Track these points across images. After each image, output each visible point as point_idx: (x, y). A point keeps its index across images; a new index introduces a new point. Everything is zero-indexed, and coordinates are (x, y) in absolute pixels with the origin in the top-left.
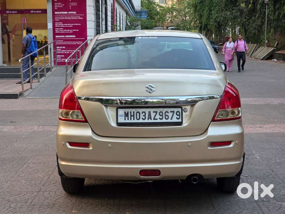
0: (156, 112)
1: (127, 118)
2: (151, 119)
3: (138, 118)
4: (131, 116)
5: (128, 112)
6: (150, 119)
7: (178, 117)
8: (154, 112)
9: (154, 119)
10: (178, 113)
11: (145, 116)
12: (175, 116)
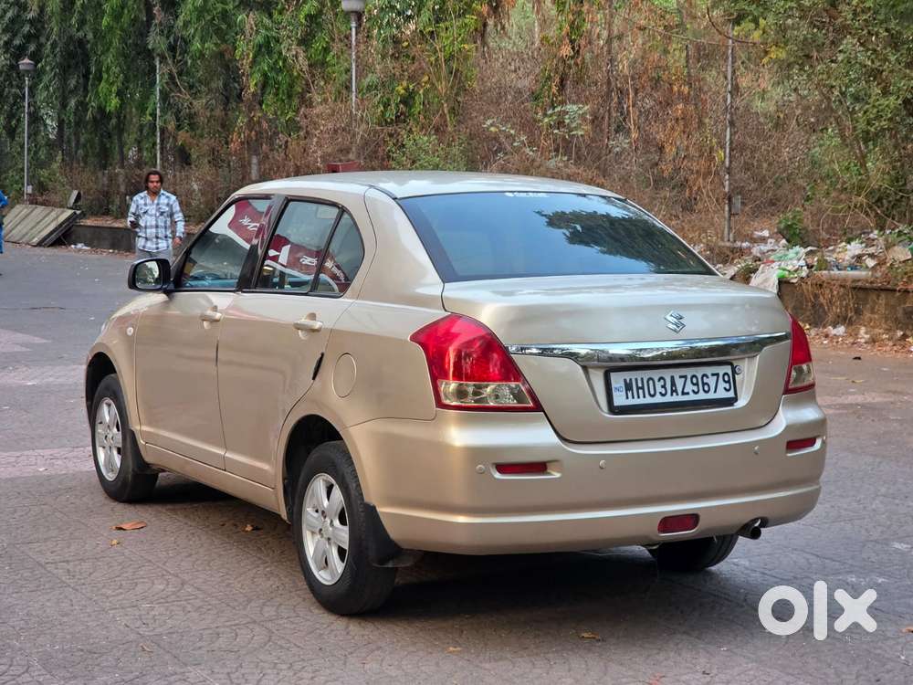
0: (685, 377)
1: (630, 394)
2: (677, 394)
3: (652, 392)
4: (638, 388)
5: (631, 380)
6: (674, 394)
7: (727, 386)
8: (681, 377)
9: (683, 393)
10: (726, 378)
12: (722, 385)
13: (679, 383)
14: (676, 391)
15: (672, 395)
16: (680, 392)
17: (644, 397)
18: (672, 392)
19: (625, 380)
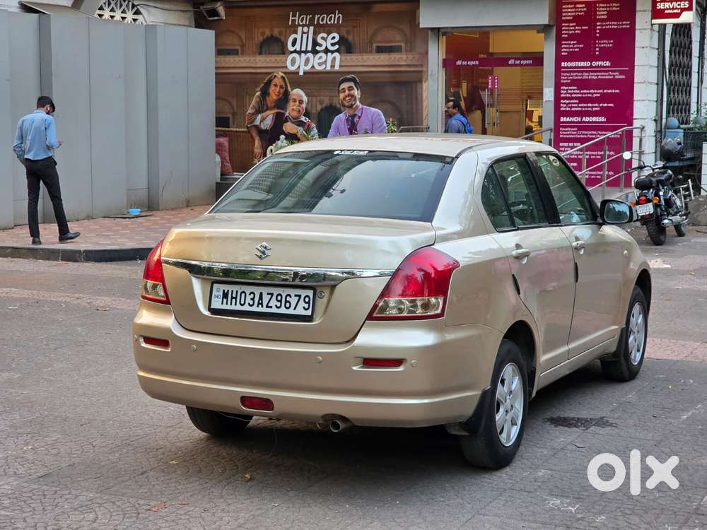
0: (272, 294)
1: (225, 301)
2: (262, 307)
3: (242, 302)
4: (232, 298)
6: (260, 306)
7: (306, 306)
8: (268, 294)
9: (267, 307)
10: (307, 300)
11: (253, 299)
12: (302, 304)
13: (266, 298)
14: (262, 304)
15: (258, 306)
16: (264, 306)
17: (236, 304)
18: (259, 304)
19: (224, 291)
